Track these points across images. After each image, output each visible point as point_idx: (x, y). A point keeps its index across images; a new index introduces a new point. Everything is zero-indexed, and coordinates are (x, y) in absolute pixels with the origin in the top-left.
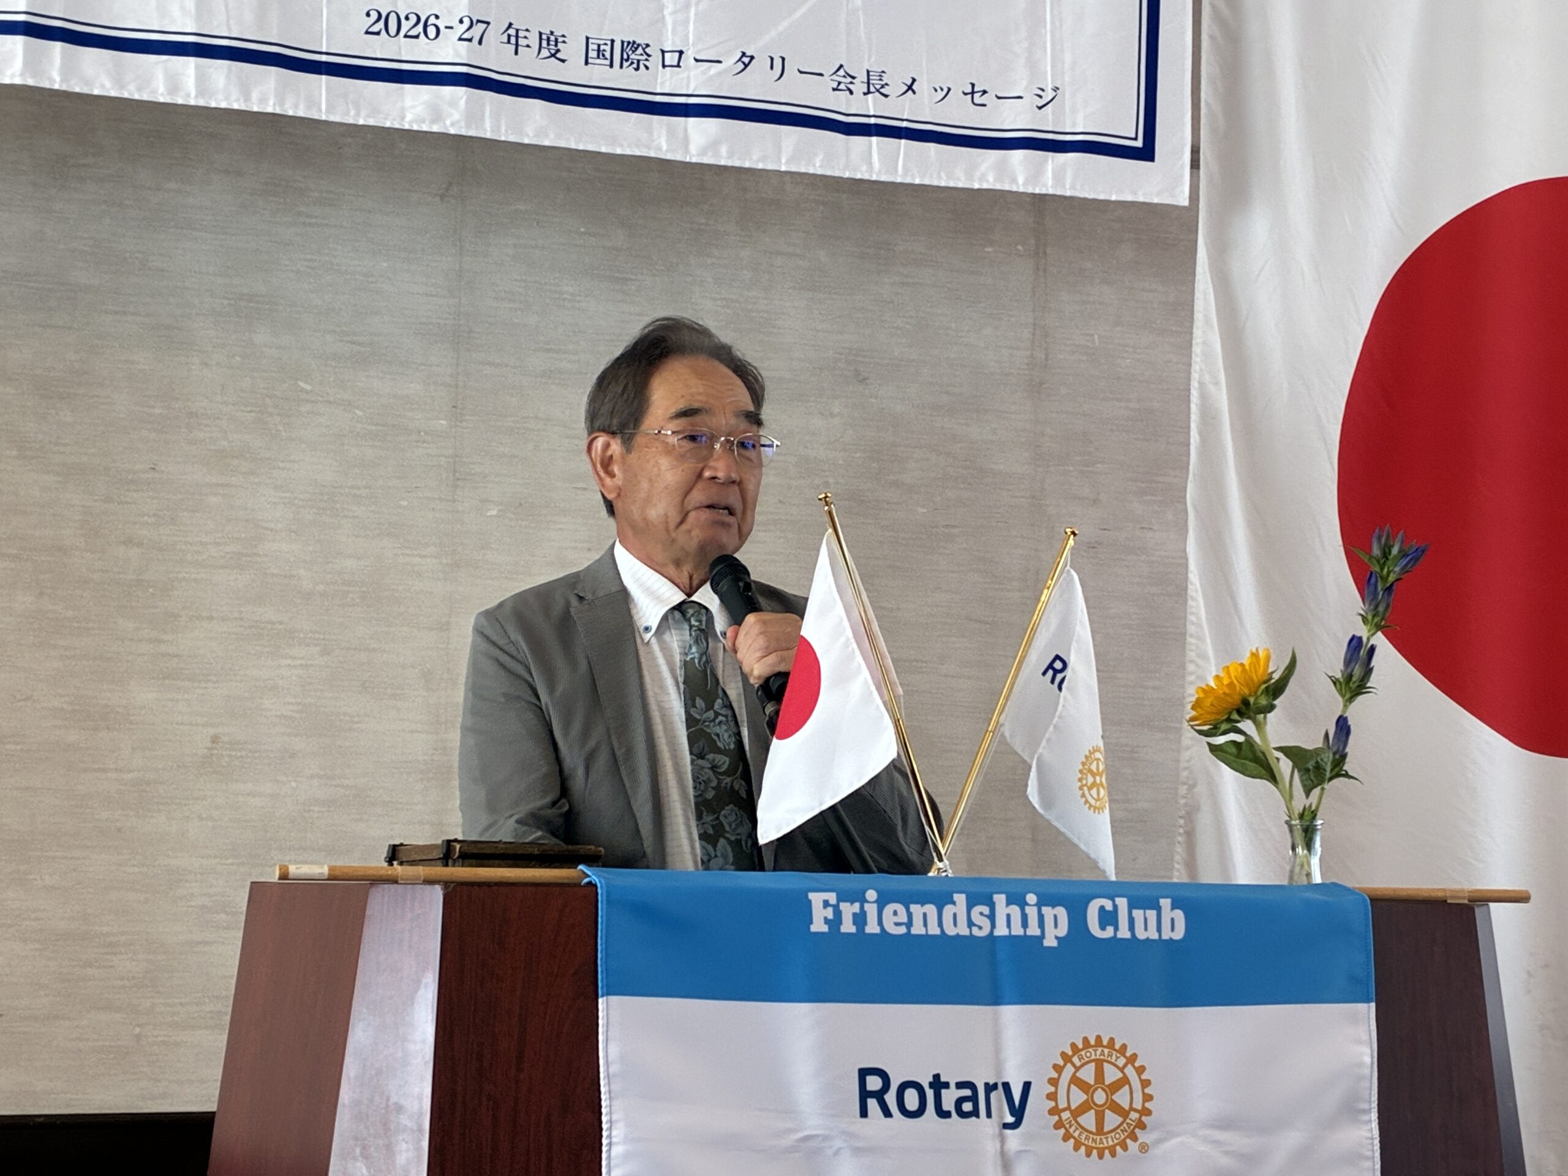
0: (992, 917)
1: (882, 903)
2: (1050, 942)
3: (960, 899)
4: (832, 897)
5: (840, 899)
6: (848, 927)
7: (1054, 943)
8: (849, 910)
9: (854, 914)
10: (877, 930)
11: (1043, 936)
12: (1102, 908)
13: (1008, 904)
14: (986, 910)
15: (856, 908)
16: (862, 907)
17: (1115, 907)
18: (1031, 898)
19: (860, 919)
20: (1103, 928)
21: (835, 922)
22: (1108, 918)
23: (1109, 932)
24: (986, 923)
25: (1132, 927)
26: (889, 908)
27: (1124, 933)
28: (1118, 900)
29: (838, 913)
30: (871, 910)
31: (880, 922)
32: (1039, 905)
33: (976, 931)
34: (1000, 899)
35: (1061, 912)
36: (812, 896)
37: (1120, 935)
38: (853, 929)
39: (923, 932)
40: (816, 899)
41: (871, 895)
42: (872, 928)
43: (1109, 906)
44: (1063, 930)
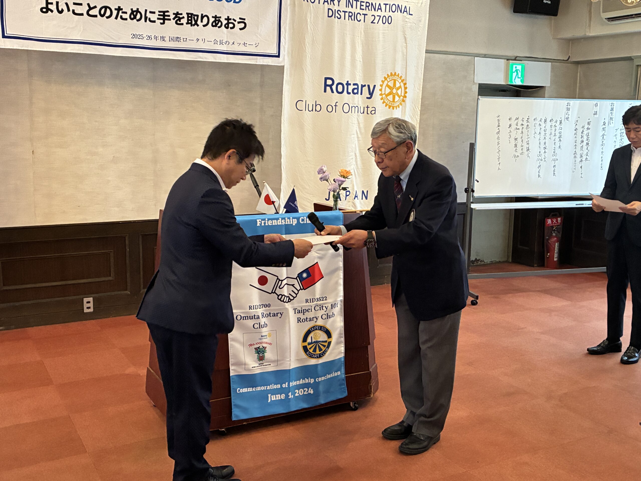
0: (285, 221)
1: (268, 220)
2: (294, 225)
3: (280, 219)
4: (260, 220)
5: (262, 220)
6: (263, 224)
7: (295, 225)
8: (263, 222)
9: (264, 223)
10: (267, 225)
11: (293, 224)
12: (302, 219)
13: (288, 219)
14: (284, 220)
15: (264, 221)
16: (265, 222)
17: (304, 218)
18: (291, 218)
19: (265, 223)
20: (302, 222)
21: (261, 224)
22: (303, 220)
23: (303, 222)
24: (284, 222)
25: (306, 221)
26: (269, 221)
27: (305, 222)
28: (305, 217)
29: (261, 222)
30: (266, 222)
31: (268, 224)
32: (292, 219)
33: (283, 224)
34: (286, 218)
35: (296, 220)
36: (257, 220)
37: (305, 223)
38: (264, 225)
39: (274, 224)
40: (258, 220)
41: (267, 219)
42: (267, 224)
43: (303, 218)
44: (296, 223)
